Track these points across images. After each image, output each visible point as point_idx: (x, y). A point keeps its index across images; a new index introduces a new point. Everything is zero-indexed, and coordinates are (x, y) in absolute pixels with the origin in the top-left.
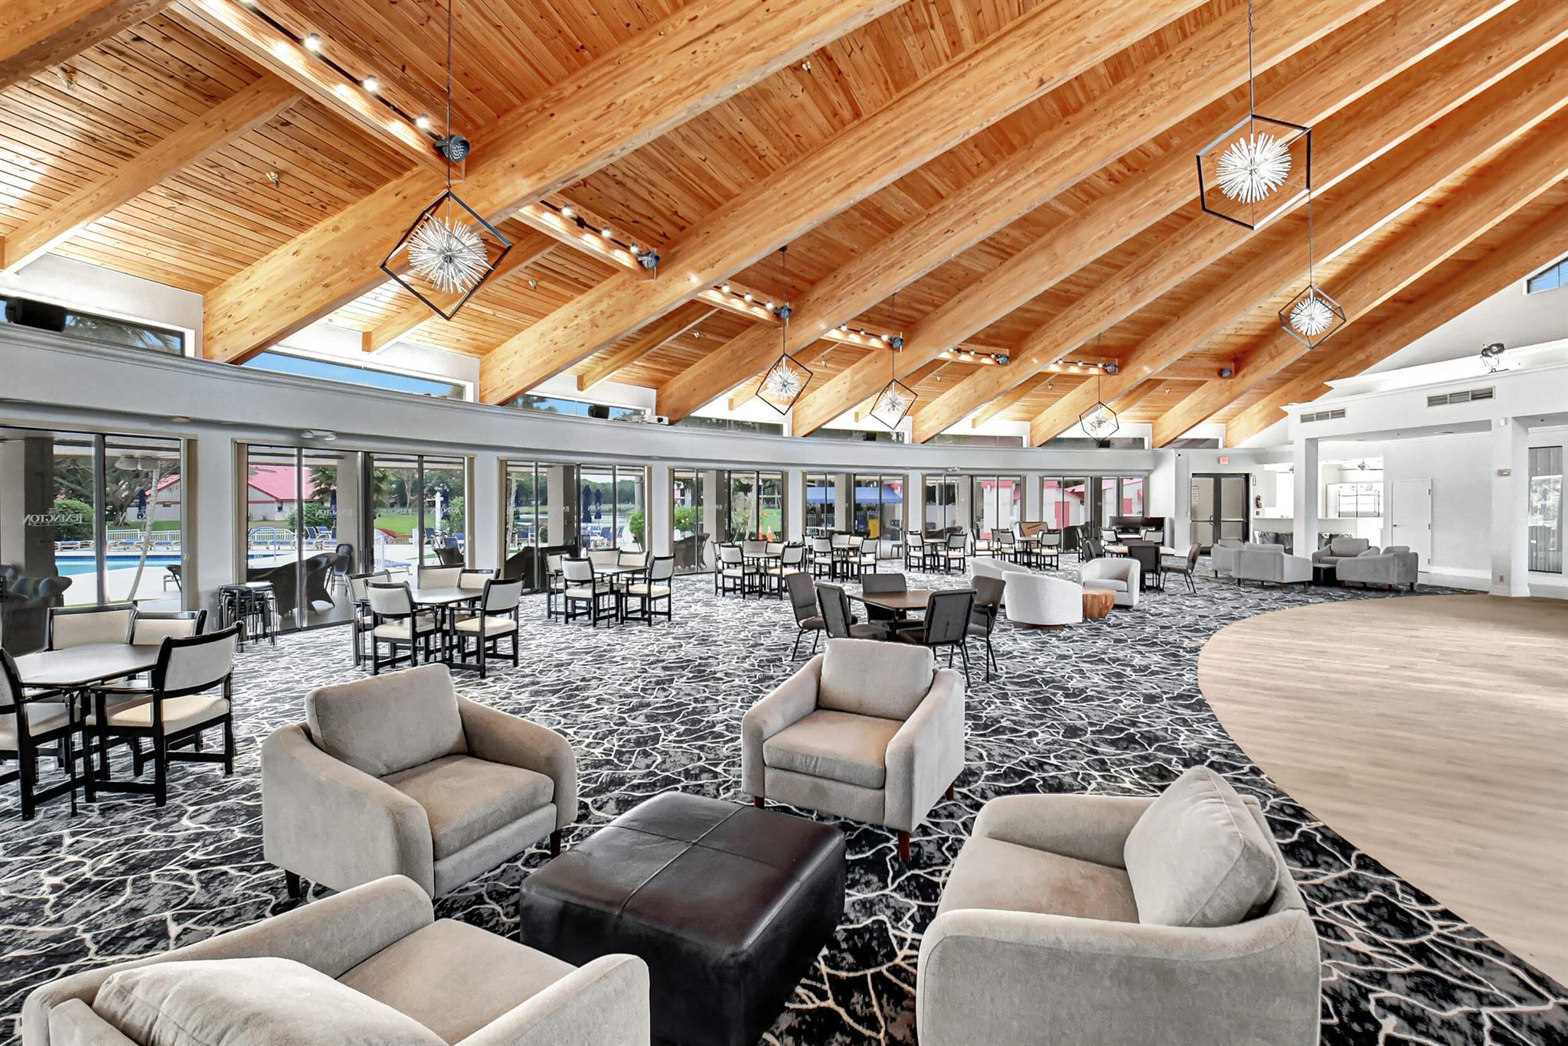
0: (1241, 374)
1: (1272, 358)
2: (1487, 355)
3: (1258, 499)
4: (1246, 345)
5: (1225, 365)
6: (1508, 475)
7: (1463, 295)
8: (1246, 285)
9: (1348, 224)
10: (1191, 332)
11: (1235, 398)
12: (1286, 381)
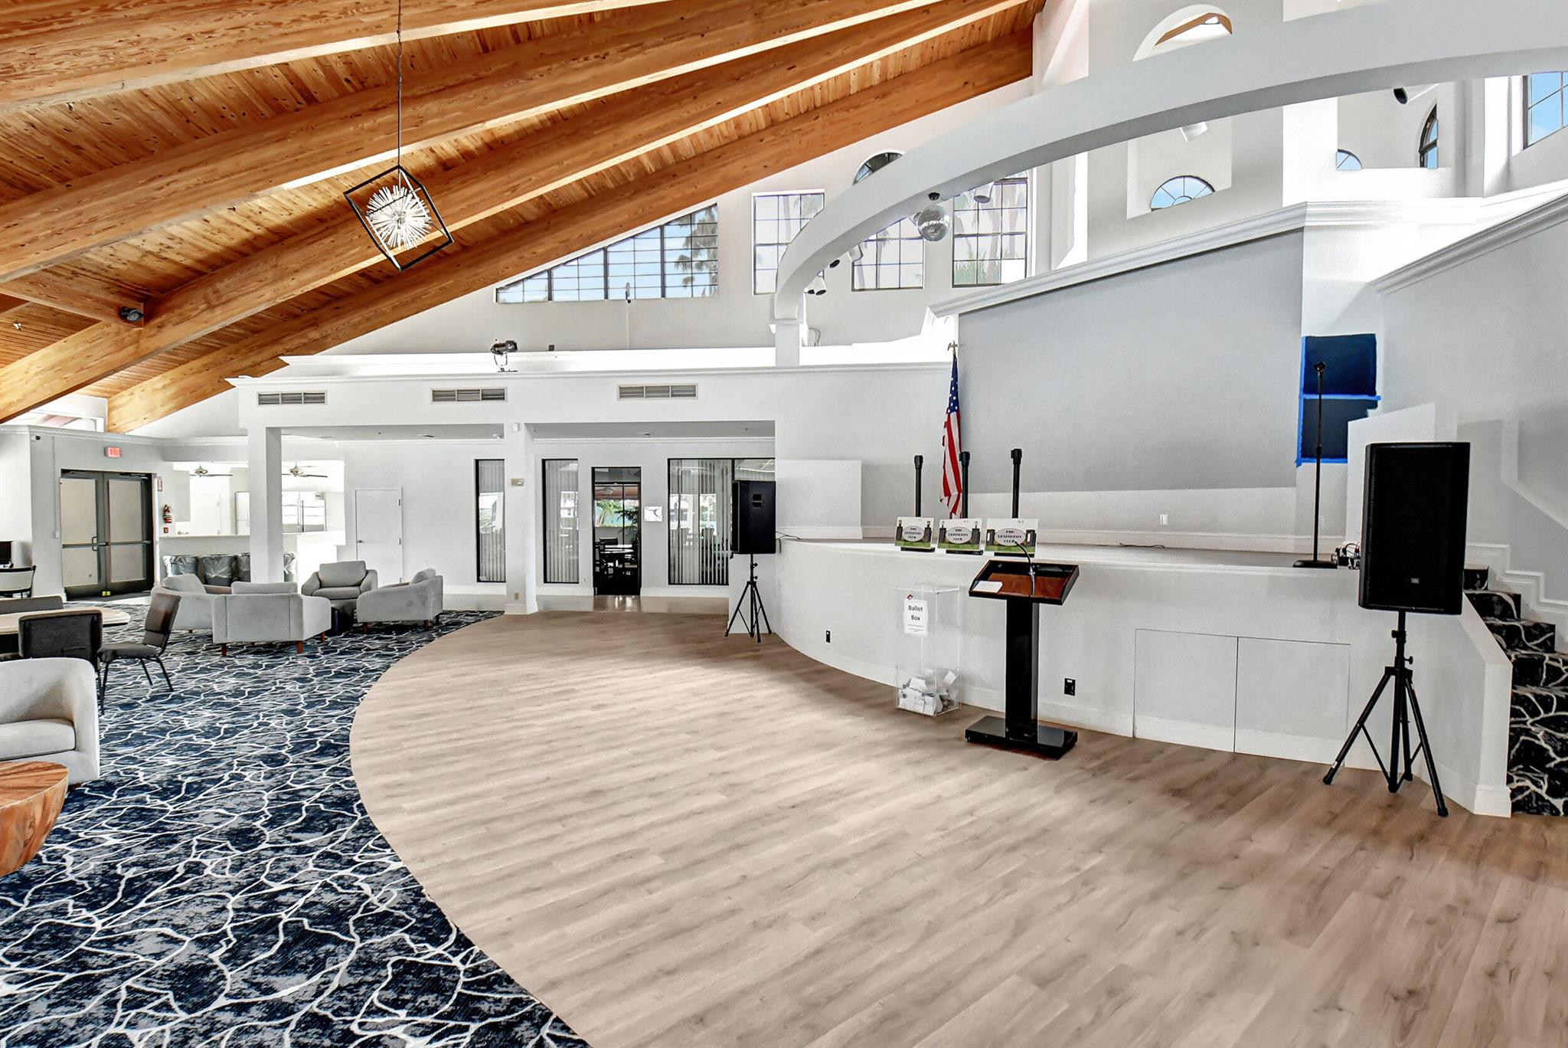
0: (157, 321)
1: (211, 307)
2: (500, 353)
3: (166, 510)
4: (167, 277)
5: (129, 303)
6: (522, 485)
7: (434, 288)
8: (210, 167)
9: (373, 130)
10: (93, 220)
11: (143, 357)
12: (210, 350)
